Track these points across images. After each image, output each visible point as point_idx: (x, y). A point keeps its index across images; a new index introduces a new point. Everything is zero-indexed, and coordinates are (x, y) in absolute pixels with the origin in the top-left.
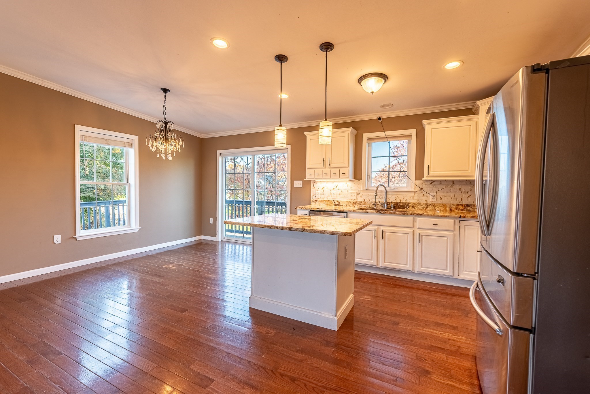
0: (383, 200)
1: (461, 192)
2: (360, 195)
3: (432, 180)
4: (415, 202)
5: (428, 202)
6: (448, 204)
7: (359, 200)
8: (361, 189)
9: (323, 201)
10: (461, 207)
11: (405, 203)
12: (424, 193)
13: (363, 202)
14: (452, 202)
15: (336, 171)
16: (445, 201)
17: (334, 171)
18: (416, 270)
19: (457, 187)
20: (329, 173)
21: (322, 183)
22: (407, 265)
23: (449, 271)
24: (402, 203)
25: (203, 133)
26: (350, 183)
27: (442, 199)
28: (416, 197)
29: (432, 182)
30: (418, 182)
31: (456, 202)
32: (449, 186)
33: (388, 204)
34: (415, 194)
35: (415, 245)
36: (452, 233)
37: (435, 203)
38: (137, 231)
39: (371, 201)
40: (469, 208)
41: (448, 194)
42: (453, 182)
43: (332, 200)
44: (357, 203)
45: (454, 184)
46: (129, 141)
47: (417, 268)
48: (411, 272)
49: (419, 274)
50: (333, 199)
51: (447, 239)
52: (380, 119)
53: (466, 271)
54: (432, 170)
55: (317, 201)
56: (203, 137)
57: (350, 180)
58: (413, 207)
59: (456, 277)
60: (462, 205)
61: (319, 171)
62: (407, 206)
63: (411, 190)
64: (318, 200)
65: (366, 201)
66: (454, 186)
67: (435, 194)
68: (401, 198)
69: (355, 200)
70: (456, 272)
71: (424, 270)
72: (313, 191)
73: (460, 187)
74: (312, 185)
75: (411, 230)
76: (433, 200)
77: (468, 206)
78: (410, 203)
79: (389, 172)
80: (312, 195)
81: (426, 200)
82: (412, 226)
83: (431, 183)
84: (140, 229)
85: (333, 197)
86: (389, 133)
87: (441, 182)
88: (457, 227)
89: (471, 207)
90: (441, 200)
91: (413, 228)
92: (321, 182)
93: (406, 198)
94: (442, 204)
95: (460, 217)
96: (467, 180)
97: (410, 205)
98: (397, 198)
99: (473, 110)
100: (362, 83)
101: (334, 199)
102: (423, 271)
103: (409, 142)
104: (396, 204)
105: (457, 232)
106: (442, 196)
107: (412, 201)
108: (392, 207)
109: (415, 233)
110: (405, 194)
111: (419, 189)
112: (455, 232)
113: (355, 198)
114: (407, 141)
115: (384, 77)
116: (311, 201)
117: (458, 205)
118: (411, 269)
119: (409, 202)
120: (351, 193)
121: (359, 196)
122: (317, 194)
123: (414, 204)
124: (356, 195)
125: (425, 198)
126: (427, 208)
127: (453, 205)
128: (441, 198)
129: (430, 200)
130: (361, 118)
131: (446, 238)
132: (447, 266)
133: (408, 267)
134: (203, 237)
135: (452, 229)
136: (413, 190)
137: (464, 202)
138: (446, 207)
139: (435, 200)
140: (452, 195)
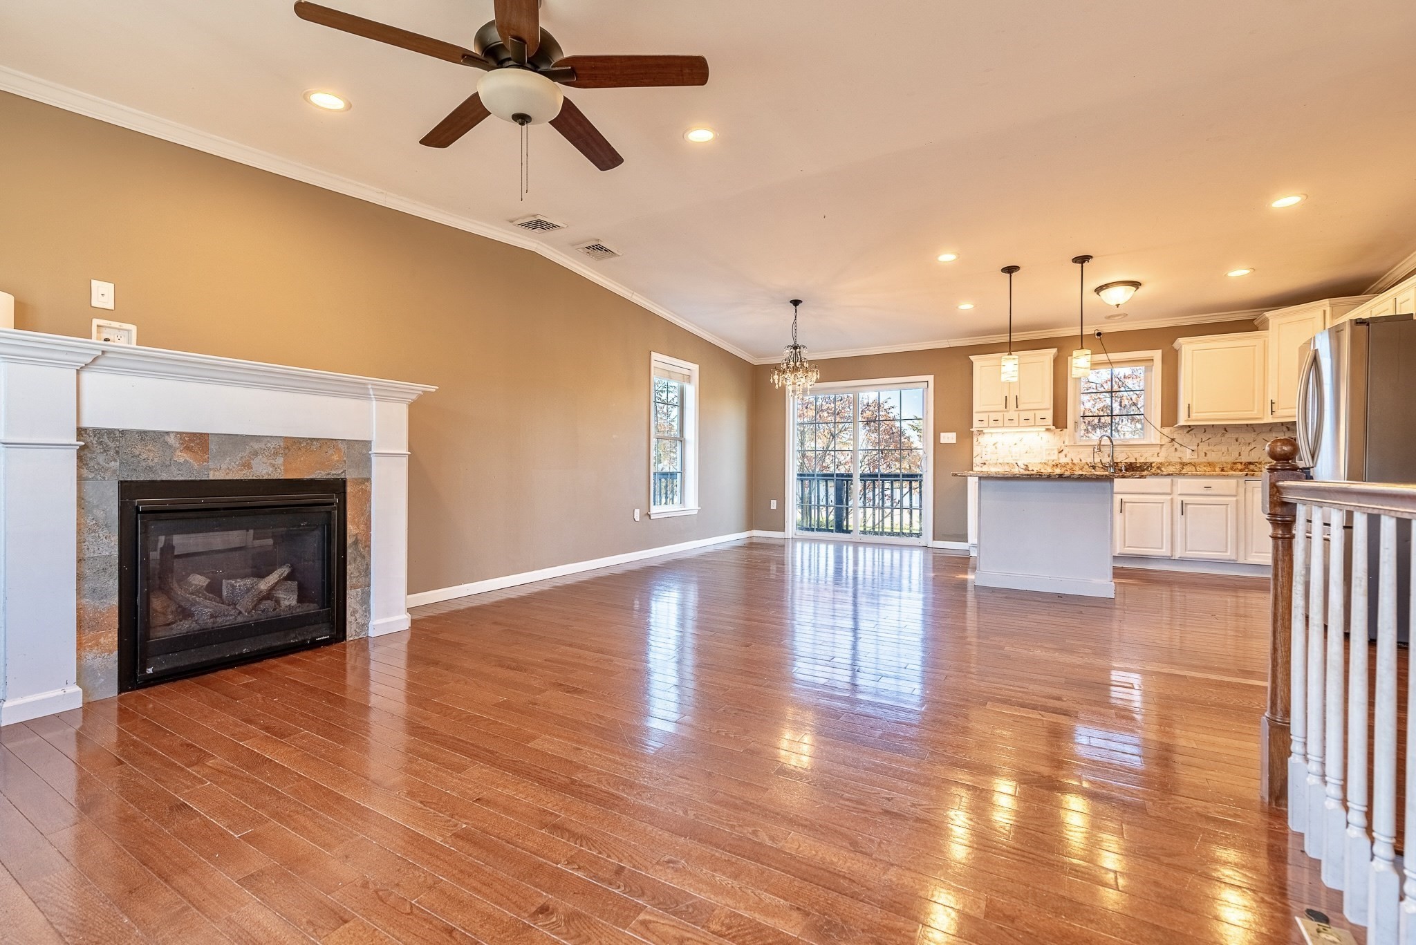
0: (1107, 460)
1: (1238, 443)
2: (1064, 453)
3: (1189, 426)
4: (1163, 461)
5: (1184, 461)
6: (1219, 463)
7: (1063, 460)
8: (1066, 443)
9: (996, 464)
10: (1239, 466)
11: (1145, 463)
12: (1177, 446)
13: (1070, 464)
14: (1223, 459)
15: (1030, 415)
16: (1212, 457)
17: (1024, 415)
18: (1177, 555)
19: (1231, 435)
20: (1016, 419)
21: (993, 435)
22: (1162, 548)
23: (1231, 553)
24: (1140, 463)
25: (759, 356)
26: (1047, 436)
27: (1208, 455)
28: (1163, 453)
29: (1190, 429)
30: (1166, 430)
31: (1231, 459)
32: (1219, 435)
33: (1115, 465)
34: (1161, 448)
35: (1175, 518)
36: (1235, 499)
37: (1196, 461)
38: (696, 512)
39: (1084, 461)
40: (1252, 467)
41: (1215, 448)
42: (1225, 429)
43: (1014, 462)
44: (1059, 466)
45: (1226, 431)
46: (686, 372)
47: (1179, 551)
48: (1169, 559)
49: (1182, 561)
50: (1014, 460)
51: (1227, 507)
52: (1099, 334)
53: (1256, 552)
54: (1194, 411)
55: (985, 464)
56: (756, 362)
57: (1047, 430)
58: (1158, 468)
59: (1241, 561)
60: (1241, 463)
61: (999, 416)
62: (1148, 467)
63: (1154, 443)
64: (987, 463)
65: (1075, 461)
66: (1228, 435)
67: (1195, 448)
68: (1137, 455)
69: (1055, 461)
70: (1242, 553)
71: (1190, 554)
72: (976, 449)
73: (1237, 436)
74: (975, 439)
75: (1169, 497)
76: (1193, 457)
77: (1251, 463)
78: (1154, 462)
79: (1112, 416)
80: (974, 455)
81: (1180, 458)
82: (1169, 491)
83: (1188, 432)
84: (699, 510)
85: (1014, 458)
86: (1114, 356)
87: (1205, 429)
88: (1242, 490)
89: (1256, 466)
90: (1205, 456)
91: (1170, 494)
92: (991, 433)
93: (1145, 456)
94: (1209, 463)
95: (1247, 475)
96: (1247, 425)
97: (1153, 465)
98: (1130, 455)
99: (1256, 323)
100: (1100, 294)
101: (1017, 460)
102: (1189, 556)
103: (1148, 370)
104: (1129, 465)
105: (1241, 497)
106: (1208, 450)
107: (1156, 460)
108: (1123, 469)
109: (1175, 501)
110: (1143, 449)
111: (1169, 440)
112: (1238, 498)
113: (1055, 457)
114: (1144, 367)
115: (1136, 284)
116: (974, 465)
117: (1235, 463)
118: (1169, 555)
119: (1151, 461)
120: (1047, 450)
121: (1062, 455)
122: (984, 453)
123: (1161, 463)
124: (1056, 452)
125: (1178, 454)
126: (1183, 469)
127: (1227, 463)
128: (1206, 454)
129: (1188, 456)
130: (1058, 333)
131: (1225, 506)
132: (1227, 547)
133: (1165, 551)
134: (755, 533)
135: (1234, 493)
136: (1158, 442)
137: (1244, 459)
138: (1214, 466)
139: (1196, 457)
140: (1224, 449)
